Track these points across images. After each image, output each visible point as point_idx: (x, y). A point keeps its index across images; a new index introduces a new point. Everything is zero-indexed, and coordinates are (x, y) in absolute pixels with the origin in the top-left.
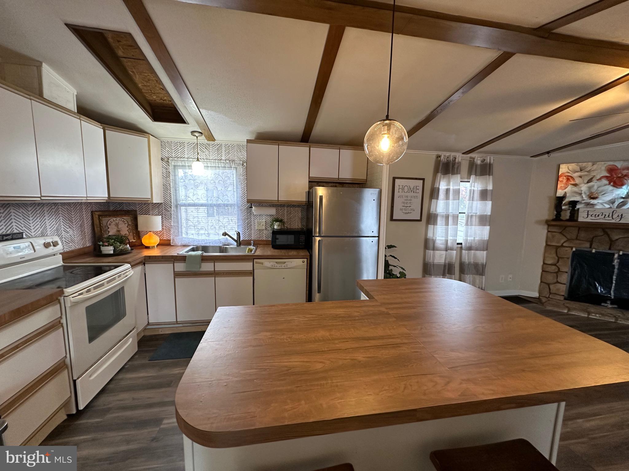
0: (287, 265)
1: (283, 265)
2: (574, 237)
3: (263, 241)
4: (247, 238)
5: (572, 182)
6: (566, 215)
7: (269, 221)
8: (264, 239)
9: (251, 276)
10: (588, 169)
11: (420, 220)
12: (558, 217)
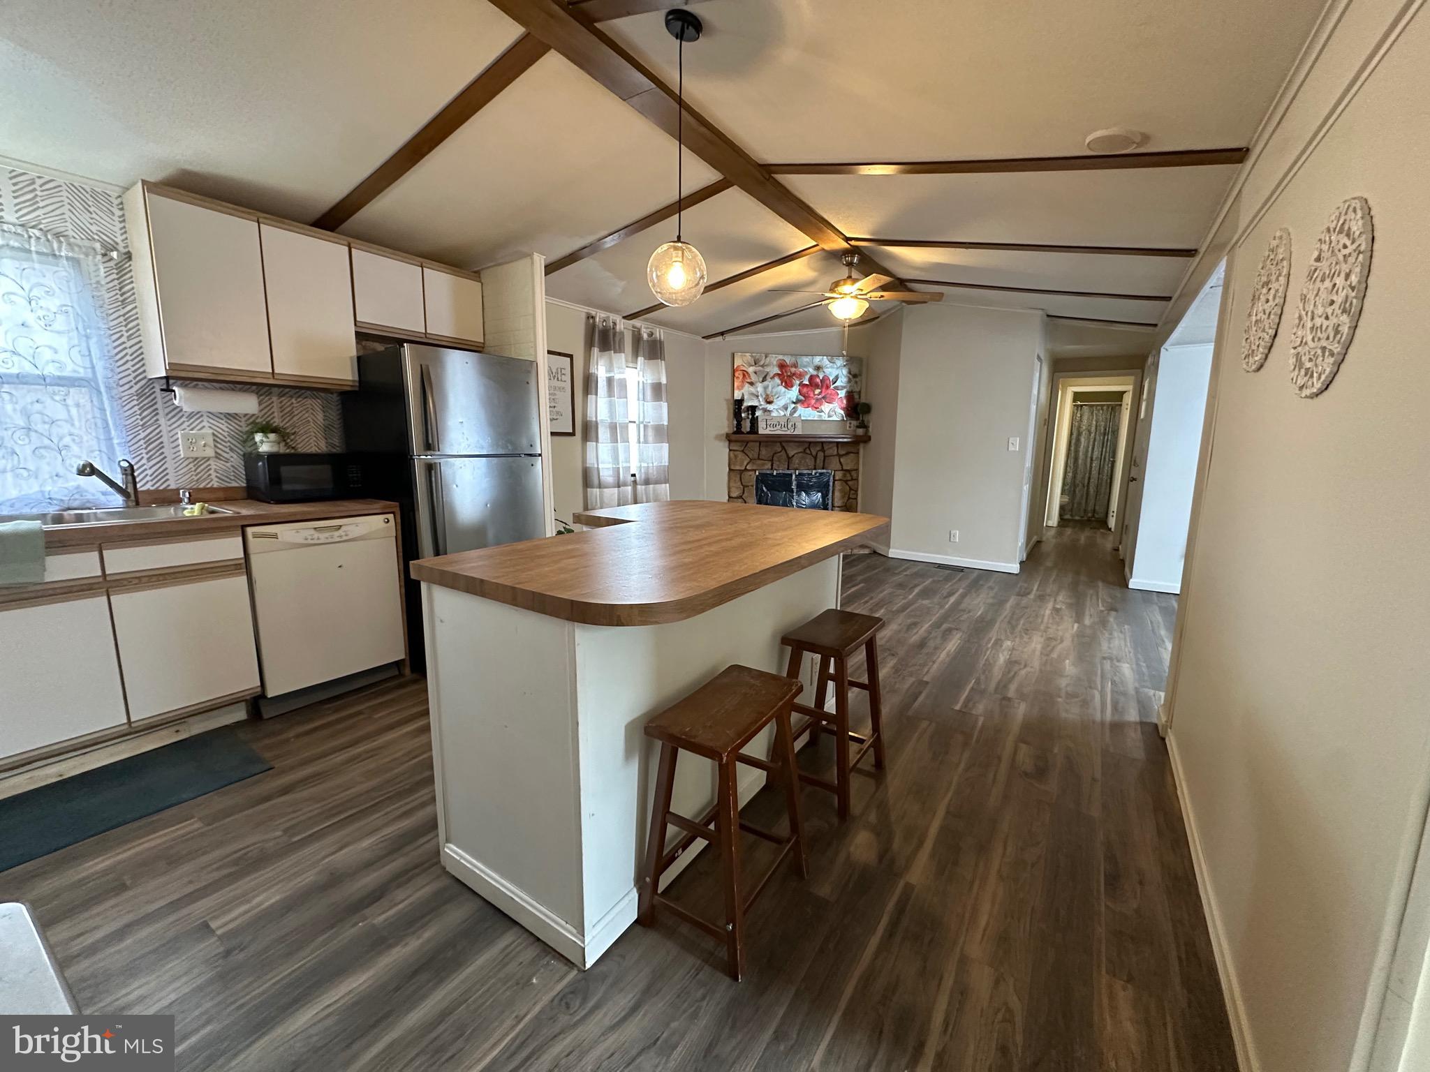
0: (348, 533)
1: (336, 534)
2: (756, 456)
3: (212, 490)
4: (150, 483)
5: (749, 381)
6: (746, 426)
7: (226, 434)
8: (215, 484)
9: (241, 574)
10: (762, 363)
11: (573, 434)
12: (739, 430)
